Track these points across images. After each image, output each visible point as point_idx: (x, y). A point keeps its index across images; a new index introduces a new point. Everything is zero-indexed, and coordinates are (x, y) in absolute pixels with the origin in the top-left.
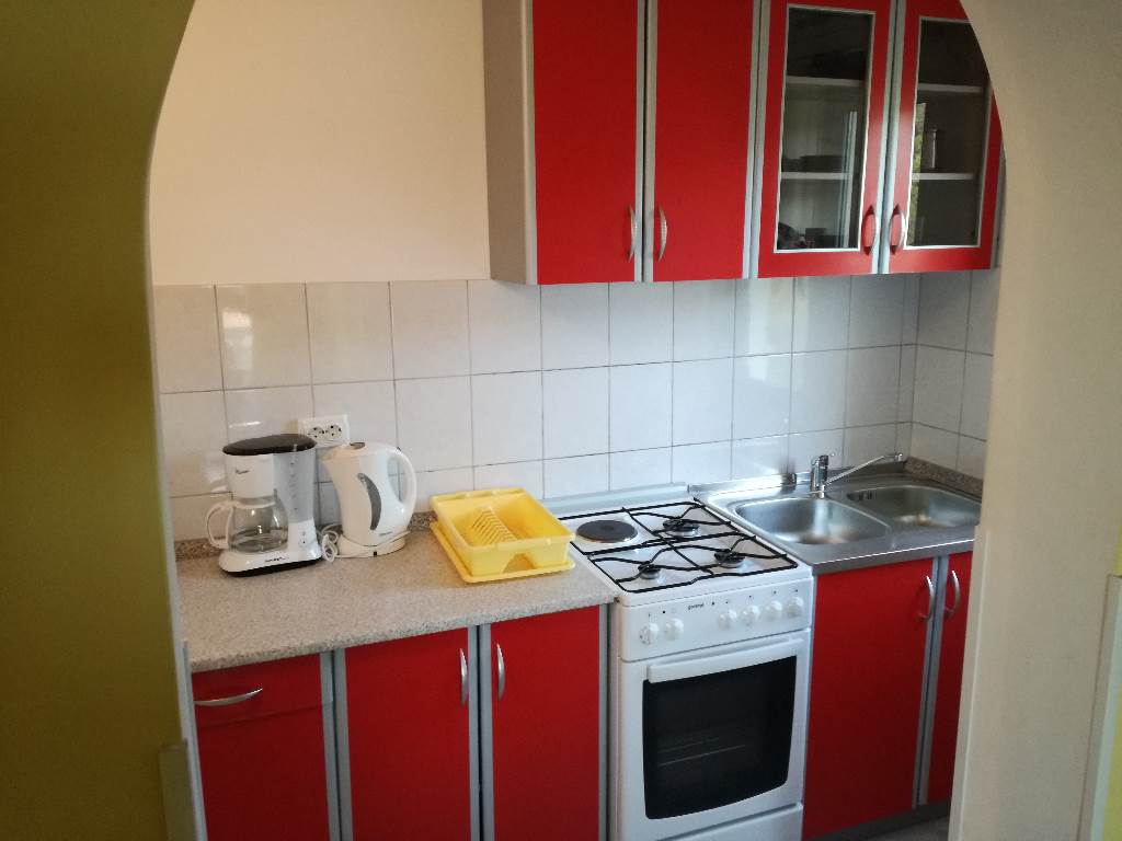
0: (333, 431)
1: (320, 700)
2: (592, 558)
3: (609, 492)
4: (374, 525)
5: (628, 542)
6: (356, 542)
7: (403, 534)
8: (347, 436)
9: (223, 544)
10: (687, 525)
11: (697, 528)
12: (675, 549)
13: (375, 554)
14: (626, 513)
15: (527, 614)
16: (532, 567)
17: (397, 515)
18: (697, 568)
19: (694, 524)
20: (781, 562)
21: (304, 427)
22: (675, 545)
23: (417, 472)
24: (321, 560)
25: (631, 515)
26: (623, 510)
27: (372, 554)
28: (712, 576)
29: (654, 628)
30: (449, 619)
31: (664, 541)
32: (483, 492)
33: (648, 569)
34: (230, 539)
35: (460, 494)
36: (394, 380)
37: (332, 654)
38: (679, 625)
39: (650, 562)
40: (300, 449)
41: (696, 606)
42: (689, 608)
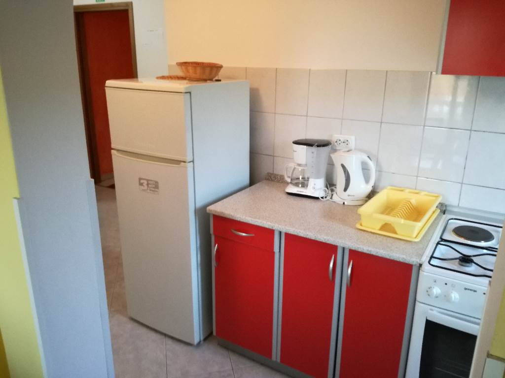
0: (347, 143)
2: (441, 242)
4: (345, 190)
6: (340, 196)
9: (289, 180)
13: (344, 203)
16: (395, 233)
17: (360, 187)
21: (334, 138)
24: (317, 198)
27: (342, 203)
29: (436, 291)
32: (417, 191)
33: (466, 260)
34: (292, 180)
35: (403, 189)
36: (381, 123)
37: (280, 233)
38: (455, 296)
39: (470, 256)
40: (318, 146)
41: (471, 290)
42: (466, 289)
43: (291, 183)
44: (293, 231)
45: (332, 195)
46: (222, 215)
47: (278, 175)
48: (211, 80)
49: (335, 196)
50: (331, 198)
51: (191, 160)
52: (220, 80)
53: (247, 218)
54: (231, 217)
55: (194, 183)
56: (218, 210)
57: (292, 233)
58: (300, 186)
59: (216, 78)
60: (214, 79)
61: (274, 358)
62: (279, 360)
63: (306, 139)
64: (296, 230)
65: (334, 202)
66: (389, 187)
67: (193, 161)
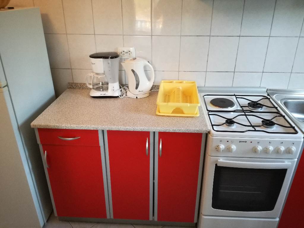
0: (129, 53)
1: (99, 144)
2: (210, 113)
3: (232, 87)
4: (137, 88)
5: (230, 109)
6: (132, 93)
7: (148, 92)
8: (134, 55)
9: (91, 87)
10: (259, 105)
11: (262, 107)
12: (246, 115)
13: (137, 97)
14: (234, 97)
15: (171, 131)
16: (183, 113)
17: (146, 85)
18: (251, 126)
19: (261, 106)
20: (292, 130)
21: (120, 50)
22: (247, 114)
23: (154, 71)
24: (118, 97)
25: (236, 98)
26: (234, 95)
27: (136, 98)
28: (255, 130)
29: (222, 147)
30: (142, 128)
31: (243, 111)
32: (181, 81)
33: (230, 122)
34: (93, 86)
35: (171, 81)
36: (152, 36)
37: (103, 131)
38: (234, 147)
39: (231, 119)
40: (112, 58)
41: (243, 142)
42: (240, 142)
43: (93, 88)
44: (114, 128)
45: (126, 92)
46: (48, 128)
47: (78, 83)
48: (3, 8)
49: (128, 93)
50: (126, 95)
51: (6, 84)
52: (13, 8)
53: (72, 125)
54: (56, 128)
55: (12, 104)
56: (43, 124)
57: (114, 130)
58: (101, 90)
59: (9, 6)
60: (7, 7)
61: (108, 217)
62: (112, 217)
63: (97, 53)
64: (117, 127)
65: (129, 97)
66: (163, 81)
67: (7, 86)
